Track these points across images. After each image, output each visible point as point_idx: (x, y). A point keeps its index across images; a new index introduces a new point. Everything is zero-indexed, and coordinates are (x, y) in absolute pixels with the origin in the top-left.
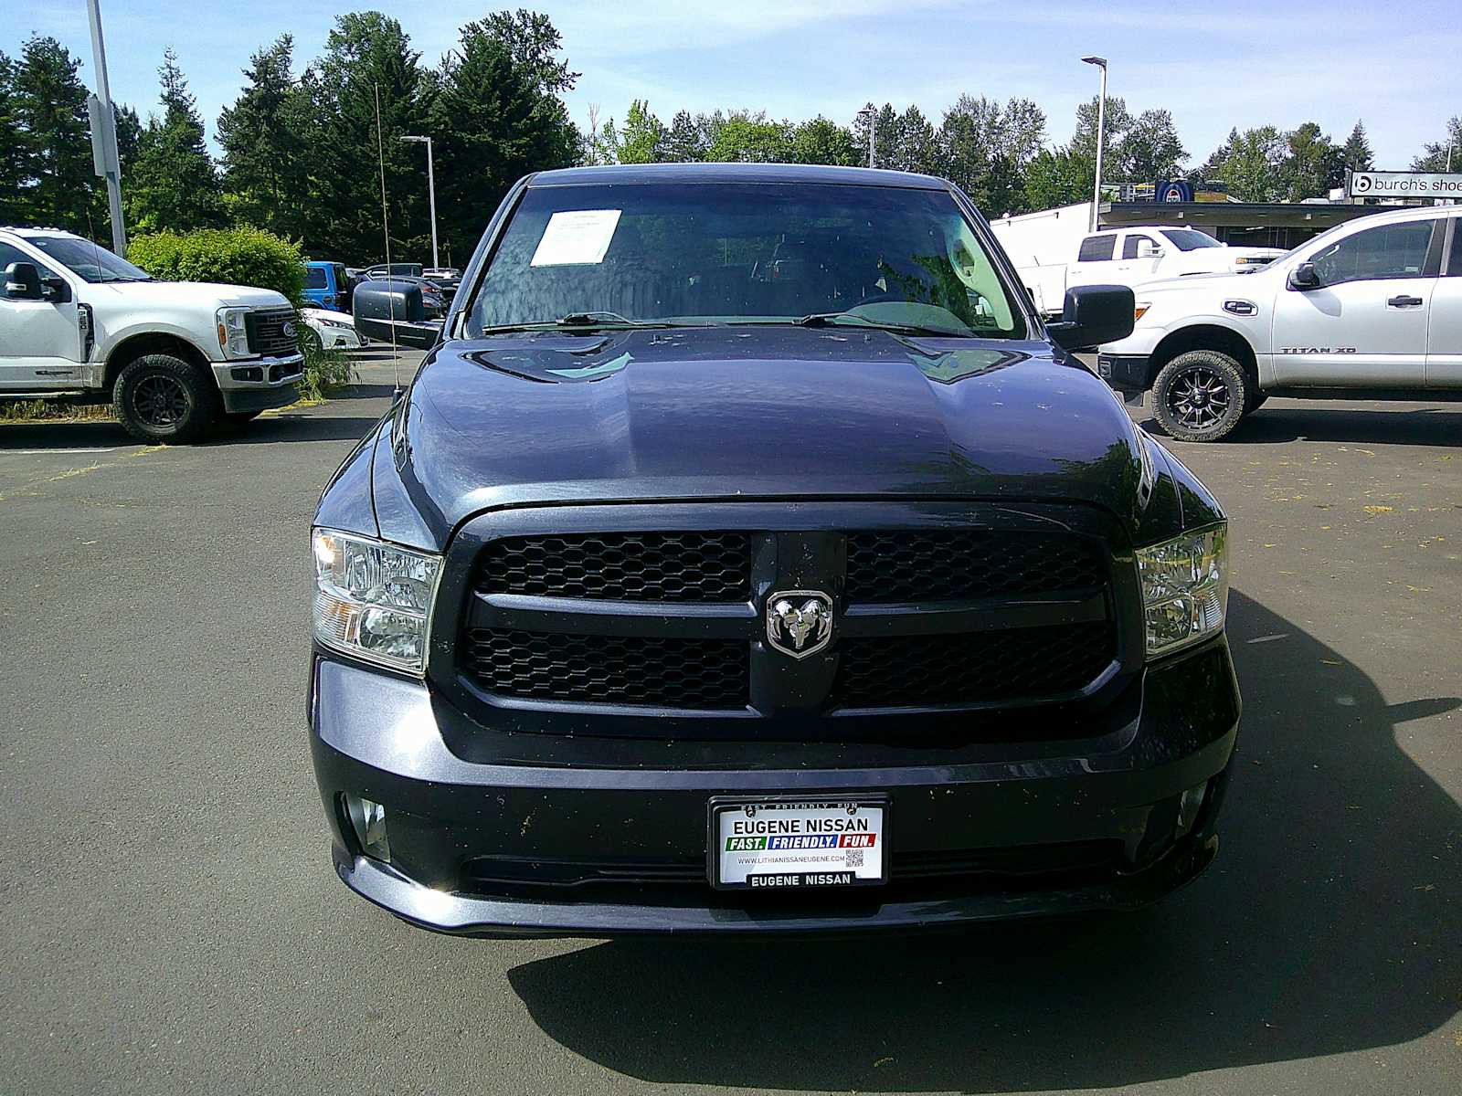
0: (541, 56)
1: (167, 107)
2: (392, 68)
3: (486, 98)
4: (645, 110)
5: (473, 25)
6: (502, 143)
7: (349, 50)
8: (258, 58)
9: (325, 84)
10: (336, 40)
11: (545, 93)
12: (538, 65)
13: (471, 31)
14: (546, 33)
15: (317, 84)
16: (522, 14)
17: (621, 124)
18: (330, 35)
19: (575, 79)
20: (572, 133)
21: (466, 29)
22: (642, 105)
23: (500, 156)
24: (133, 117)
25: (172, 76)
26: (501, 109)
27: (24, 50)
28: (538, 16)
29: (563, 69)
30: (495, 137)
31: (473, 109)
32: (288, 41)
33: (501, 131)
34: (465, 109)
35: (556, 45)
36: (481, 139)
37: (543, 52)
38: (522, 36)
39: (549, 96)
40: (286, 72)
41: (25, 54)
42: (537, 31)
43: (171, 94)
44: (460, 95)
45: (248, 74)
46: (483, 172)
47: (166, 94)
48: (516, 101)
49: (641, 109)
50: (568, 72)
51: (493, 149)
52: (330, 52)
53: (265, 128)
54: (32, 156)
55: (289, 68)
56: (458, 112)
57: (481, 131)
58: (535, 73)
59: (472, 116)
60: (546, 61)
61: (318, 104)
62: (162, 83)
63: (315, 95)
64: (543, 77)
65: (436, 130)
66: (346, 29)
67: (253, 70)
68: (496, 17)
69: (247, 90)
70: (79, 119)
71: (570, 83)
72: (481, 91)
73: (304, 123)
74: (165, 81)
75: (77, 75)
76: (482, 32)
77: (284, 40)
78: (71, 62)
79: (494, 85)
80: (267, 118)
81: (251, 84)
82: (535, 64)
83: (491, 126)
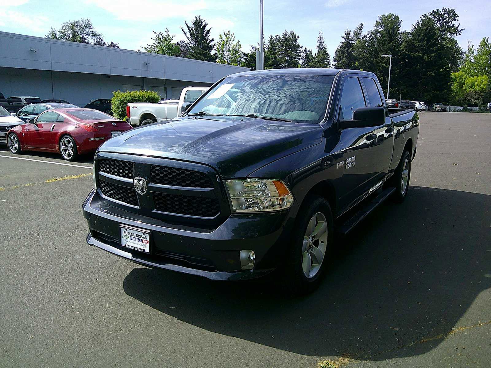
0: (449, 24)
1: (318, 49)
2: (390, 33)
3: (422, 40)
4: (487, 40)
5: (425, 15)
6: (425, 56)
7: (381, 27)
8: (347, 32)
9: (370, 39)
10: (378, 24)
11: (449, 37)
12: (448, 27)
13: (424, 17)
14: (452, 15)
15: (367, 39)
16: (444, 10)
17: (477, 47)
18: (376, 22)
19: (462, 31)
20: (458, 50)
21: (422, 17)
22: (486, 39)
23: (423, 60)
24: (311, 53)
25: (321, 39)
26: (427, 44)
27: (282, 35)
28: (450, 9)
29: (457, 27)
30: (424, 54)
31: (416, 44)
32: (362, 25)
33: (426, 51)
34: (413, 45)
35: (456, 19)
36: (418, 55)
37: (451, 22)
38: (443, 18)
39: (451, 38)
40: (360, 35)
41: (283, 36)
42: (449, 15)
43: (320, 45)
44: (413, 40)
45: (343, 37)
46: (417, 66)
47: (318, 45)
48: (433, 41)
49: (486, 41)
50: (459, 29)
51: (422, 58)
52: (375, 28)
53: (346, 54)
54: (280, 65)
55: (361, 34)
56: (411, 46)
57: (419, 52)
58: (446, 30)
59: (416, 47)
60: (451, 26)
61: (367, 45)
62: (317, 42)
63: (366, 42)
64: (449, 31)
65: (402, 52)
66: (381, 20)
67: (345, 36)
68: (434, 11)
69: (342, 43)
70: (296, 54)
71: (460, 33)
72: (420, 38)
73: (361, 52)
74: (318, 41)
75: (298, 41)
76: (428, 17)
77: (360, 25)
78: (297, 38)
79: (425, 35)
80: (347, 51)
81: (343, 40)
82: (447, 27)
83: (422, 50)
